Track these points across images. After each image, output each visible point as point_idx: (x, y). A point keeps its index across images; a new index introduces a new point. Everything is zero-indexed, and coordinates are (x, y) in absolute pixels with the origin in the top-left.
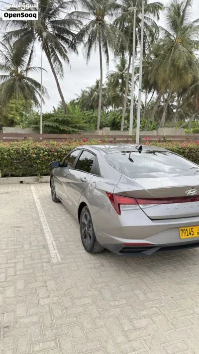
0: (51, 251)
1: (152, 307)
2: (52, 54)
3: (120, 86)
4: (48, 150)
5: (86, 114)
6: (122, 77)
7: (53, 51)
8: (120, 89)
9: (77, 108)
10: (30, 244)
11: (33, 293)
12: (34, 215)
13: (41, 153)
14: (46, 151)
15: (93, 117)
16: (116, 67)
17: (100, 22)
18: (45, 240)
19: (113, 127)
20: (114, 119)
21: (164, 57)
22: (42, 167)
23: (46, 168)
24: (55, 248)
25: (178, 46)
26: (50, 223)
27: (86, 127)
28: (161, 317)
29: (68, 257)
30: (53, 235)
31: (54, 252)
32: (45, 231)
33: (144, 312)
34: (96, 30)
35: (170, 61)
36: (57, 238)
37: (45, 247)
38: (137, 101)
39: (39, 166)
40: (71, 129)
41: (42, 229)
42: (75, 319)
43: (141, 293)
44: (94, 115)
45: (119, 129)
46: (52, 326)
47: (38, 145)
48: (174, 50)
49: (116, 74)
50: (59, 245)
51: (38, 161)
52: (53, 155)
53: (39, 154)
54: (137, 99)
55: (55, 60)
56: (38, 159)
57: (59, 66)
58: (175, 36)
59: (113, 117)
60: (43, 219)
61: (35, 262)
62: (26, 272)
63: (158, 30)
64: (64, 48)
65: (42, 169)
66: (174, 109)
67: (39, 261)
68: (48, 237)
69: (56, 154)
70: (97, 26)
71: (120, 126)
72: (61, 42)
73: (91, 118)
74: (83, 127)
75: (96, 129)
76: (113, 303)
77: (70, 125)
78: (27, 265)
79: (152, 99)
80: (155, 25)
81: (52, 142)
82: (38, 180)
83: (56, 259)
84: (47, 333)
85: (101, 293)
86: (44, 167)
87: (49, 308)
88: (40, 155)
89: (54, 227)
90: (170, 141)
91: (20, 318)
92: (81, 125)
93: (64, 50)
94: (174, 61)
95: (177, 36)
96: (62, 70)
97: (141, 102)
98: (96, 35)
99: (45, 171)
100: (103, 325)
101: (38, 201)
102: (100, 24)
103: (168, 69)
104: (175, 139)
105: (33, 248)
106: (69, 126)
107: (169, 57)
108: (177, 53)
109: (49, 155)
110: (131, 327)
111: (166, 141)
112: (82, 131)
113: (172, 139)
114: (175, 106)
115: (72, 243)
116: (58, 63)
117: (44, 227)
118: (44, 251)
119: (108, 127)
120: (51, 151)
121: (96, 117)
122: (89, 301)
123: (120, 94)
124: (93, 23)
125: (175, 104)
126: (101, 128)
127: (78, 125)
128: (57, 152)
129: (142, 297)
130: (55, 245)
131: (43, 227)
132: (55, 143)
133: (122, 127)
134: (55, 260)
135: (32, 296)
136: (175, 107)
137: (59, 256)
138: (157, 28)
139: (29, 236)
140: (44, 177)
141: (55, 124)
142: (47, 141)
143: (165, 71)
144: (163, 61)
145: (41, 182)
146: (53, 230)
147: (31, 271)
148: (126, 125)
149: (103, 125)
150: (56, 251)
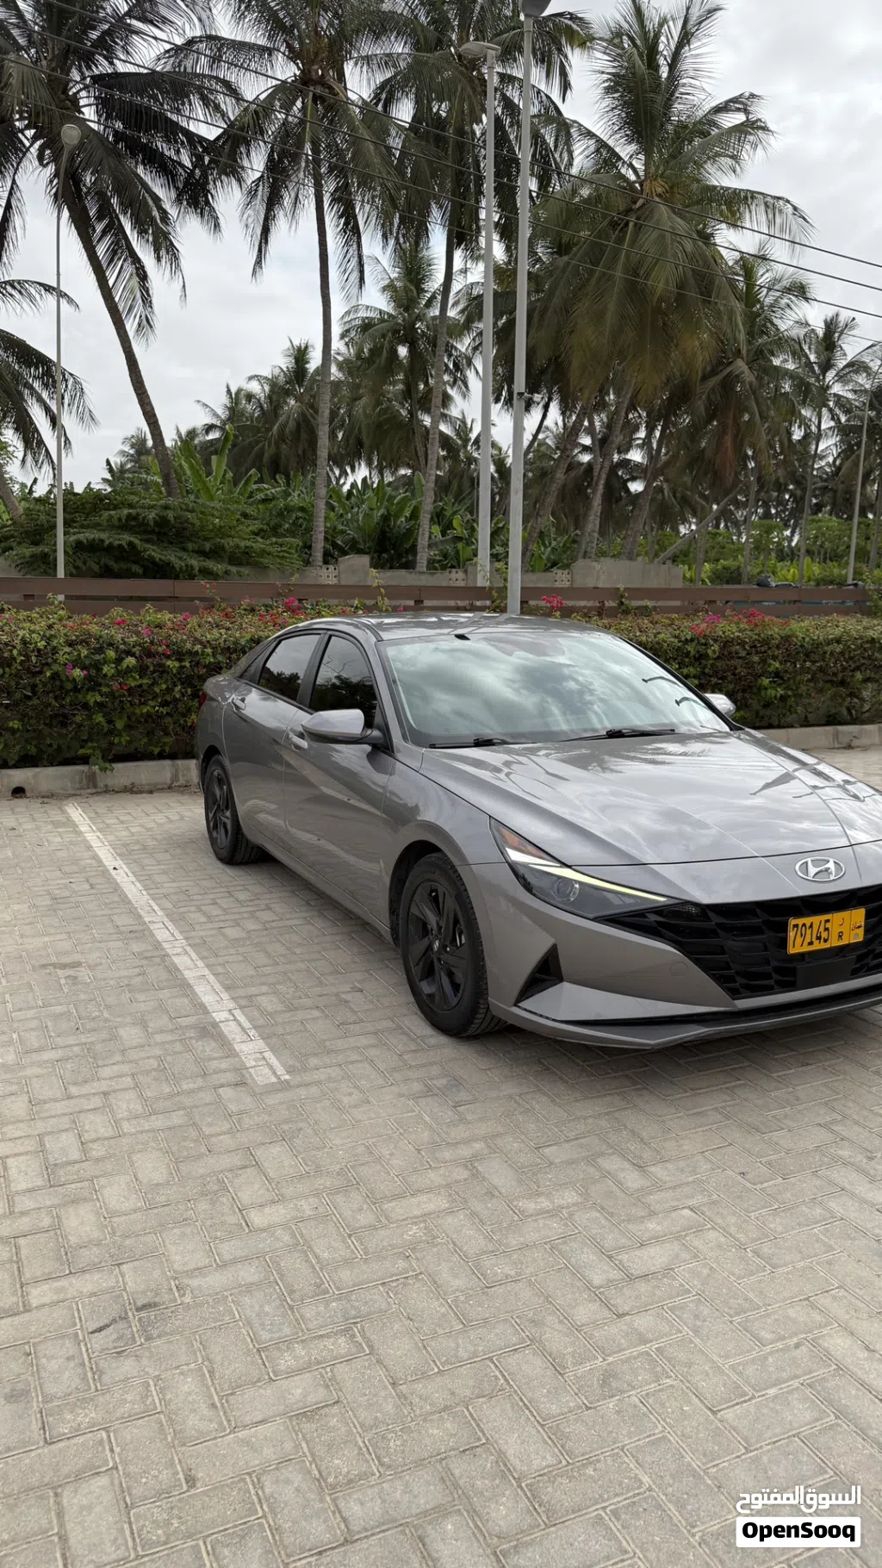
0: (237, 1047)
1: (675, 1209)
2: (99, 228)
3: (401, 377)
4: (137, 650)
5: (260, 496)
6: (410, 339)
7: (105, 211)
8: (400, 387)
9: (219, 466)
10: (143, 1024)
11: (215, 1193)
12: (119, 921)
13: (106, 662)
14: (129, 653)
15: (289, 509)
16: (384, 289)
17: (319, 90)
18: (202, 1008)
19: (380, 552)
20: (386, 518)
21: (596, 253)
22: (110, 722)
23: (128, 727)
24: (252, 1033)
25: (652, 212)
26: (201, 947)
27: (263, 553)
28: (712, 1235)
29: (313, 1061)
30: (227, 988)
31: (250, 1048)
32: (188, 974)
33: (652, 1226)
34: (302, 122)
35: (619, 273)
36: (250, 997)
37: (209, 1030)
38: (477, 441)
39: (99, 718)
40: (195, 563)
41: (173, 970)
42: (401, 1264)
43: (626, 1165)
44: (295, 499)
45: (409, 566)
46: (320, 1290)
47: (94, 629)
48: (638, 227)
49: (382, 321)
50: (261, 1022)
51: (93, 698)
52: (162, 670)
53: (97, 666)
54: (473, 436)
55: (113, 254)
56: (91, 689)
57: (136, 279)
58: (638, 165)
59: (382, 511)
60: (165, 933)
61: (185, 1087)
62: (158, 1122)
63: (569, 135)
64: (157, 200)
65: (111, 732)
66: (633, 479)
67: (200, 1082)
68: (208, 999)
69: (172, 664)
70: (304, 109)
71: (413, 550)
72: (140, 170)
73: (280, 514)
74: (247, 552)
75: (307, 563)
76: (531, 1206)
77: (190, 546)
78: (157, 1099)
79: (541, 436)
80: (552, 115)
81: (150, 614)
82: (92, 781)
83: (266, 1071)
84: (309, 1312)
85: (475, 1175)
86: (120, 725)
87: (293, 1236)
88: (106, 669)
89: (221, 960)
90: (644, 612)
91: (190, 1274)
92: (243, 544)
93: (155, 213)
94: (636, 274)
95: (646, 164)
96: (147, 300)
97: (494, 445)
98: (300, 145)
99: (125, 738)
100: (513, 1273)
101: (119, 863)
102: (316, 98)
103: (612, 307)
104: (661, 603)
105: (158, 1038)
106: (184, 549)
107: (616, 253)
108: (649, 239)
109: (142, 670)
110: (615, 1274)
111: (626, 612)
112: (245, 570)
113: (650, 604)
114: (638, 465)
115: (316, 1013)
116: (129, 269)
117: (181, 961)
118: (208, 1048)
119: (360, 552)
120: (150, 654)
121: (302, 509)
122: (440, 1202)
123: (404, 413)
124: (285, 92)
125: (636, 456)
126: (328, 558)
127: (229, 543)
128: (180, 655)
129: (633, 1180)
130: (247, 1025)
131: (176, 960)
132: (166, 616)
133: (423, 557)
134: (262, 1076)
135: (213, 1203)
136: (636, 471)
137: (273, 1061)
138: (564, 128)
139: (128, 995)
140: (118, 766)
141: (125, 538)
142: (126, 609)
143: (599, 316)
144: (591, 272)
145: (108, 791)
146: (220, 970)
147: (177, 1119)
148: (436, 544)
149: (335, 545)
150: (260, 1044)
